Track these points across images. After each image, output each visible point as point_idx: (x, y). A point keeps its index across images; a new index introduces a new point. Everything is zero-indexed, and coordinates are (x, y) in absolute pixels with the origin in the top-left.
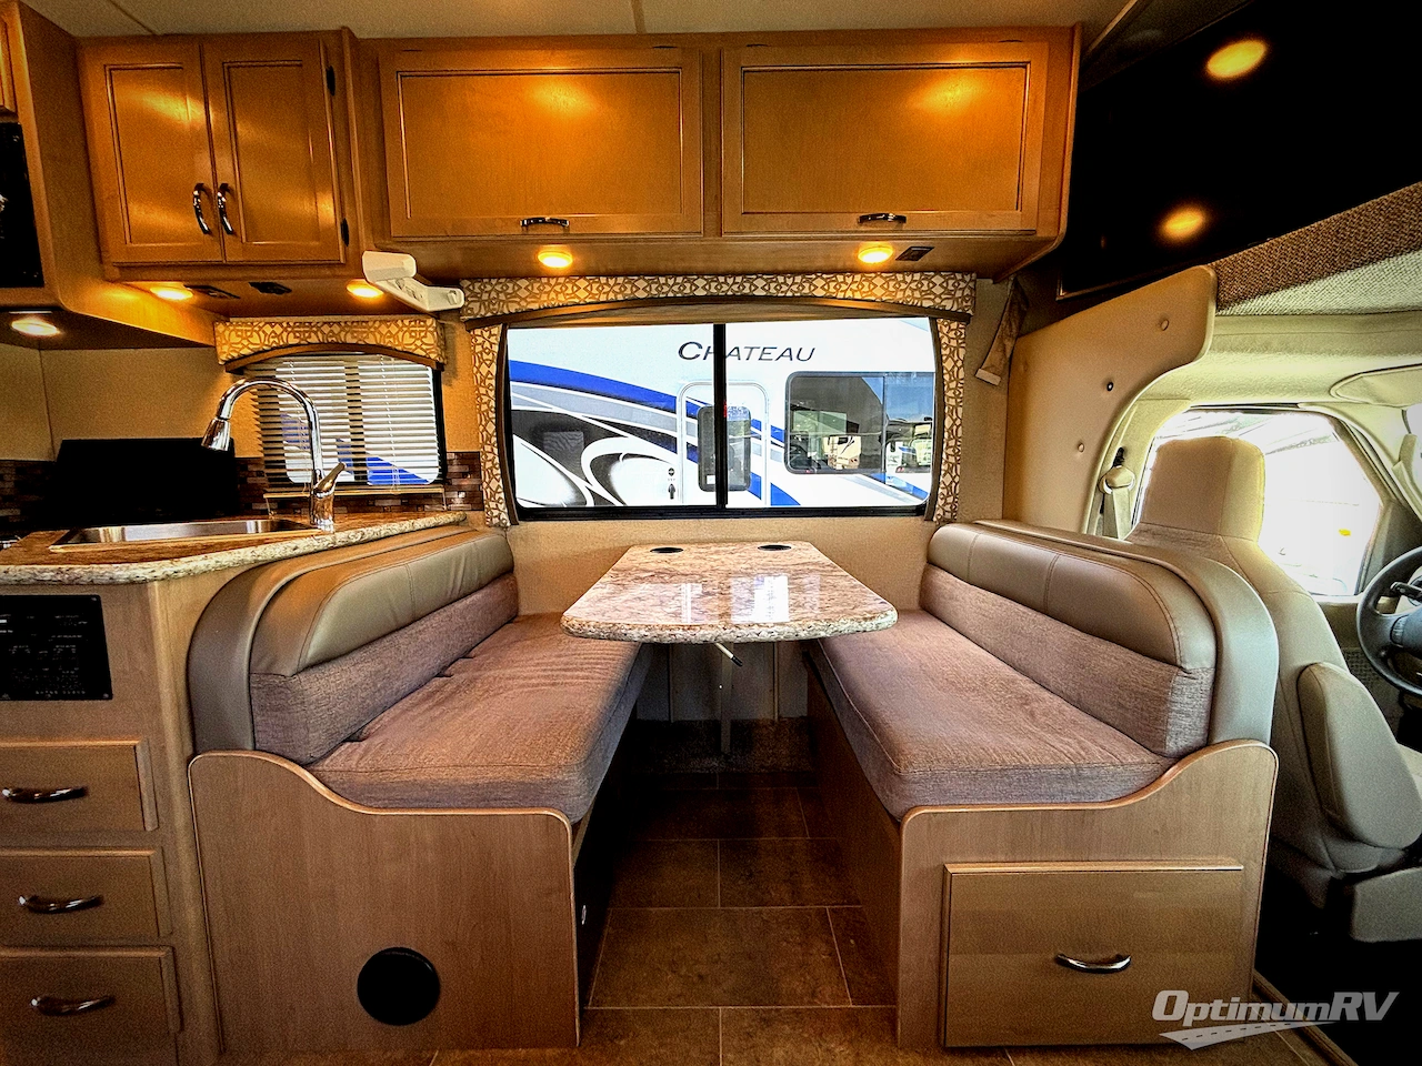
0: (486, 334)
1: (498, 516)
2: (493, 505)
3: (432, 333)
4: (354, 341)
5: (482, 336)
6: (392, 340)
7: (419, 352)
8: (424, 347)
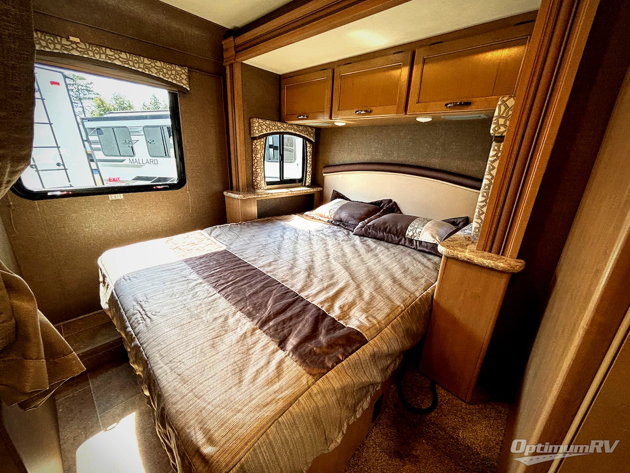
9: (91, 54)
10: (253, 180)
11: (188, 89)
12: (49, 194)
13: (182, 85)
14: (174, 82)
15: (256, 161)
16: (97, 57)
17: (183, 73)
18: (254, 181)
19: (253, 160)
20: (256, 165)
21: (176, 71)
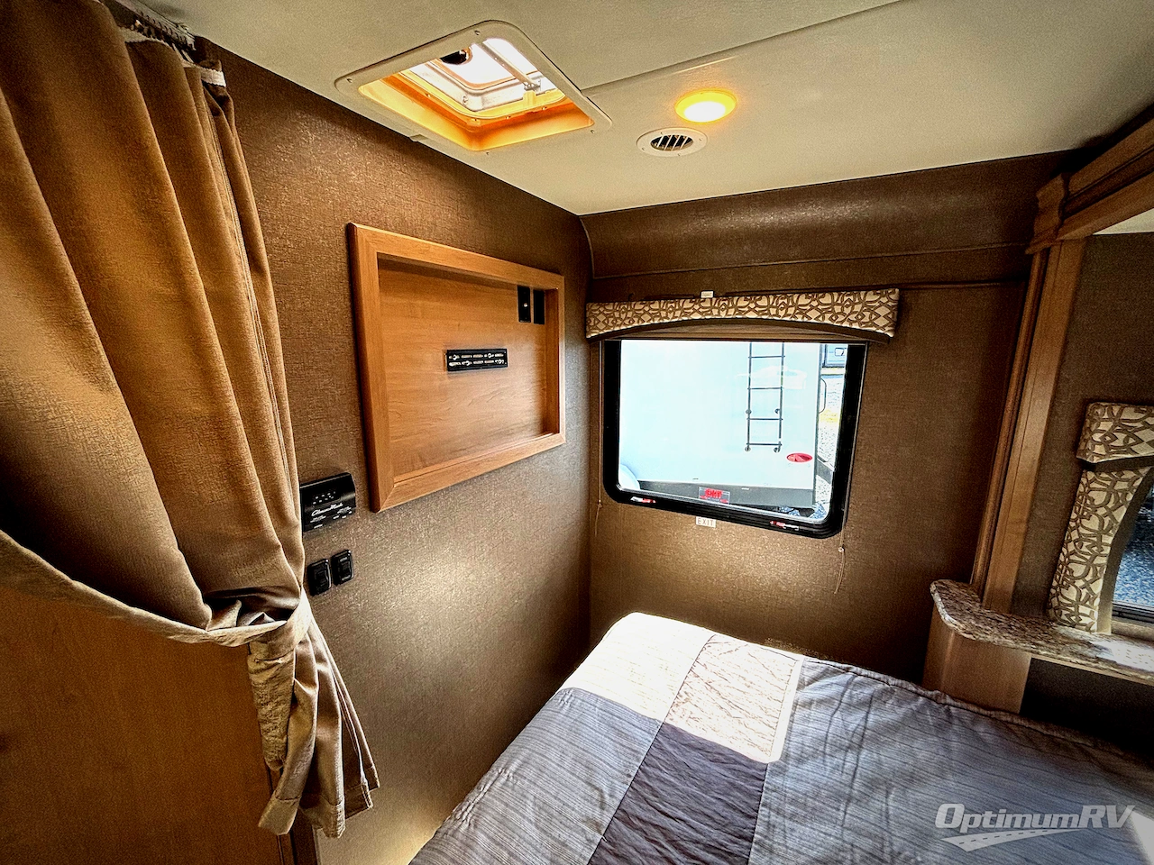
9: (715, 312)
10: (1051, 586)
11: (891, 335)
12: (634, 499)
13: (874, 329)
14: (856, 326)
15: (1075, 535)
16: (723, 315)
17: (882, 304)
18: (1053, 591)
19: (1066, 527)
20: (1071, 547)
21: (865, 304)
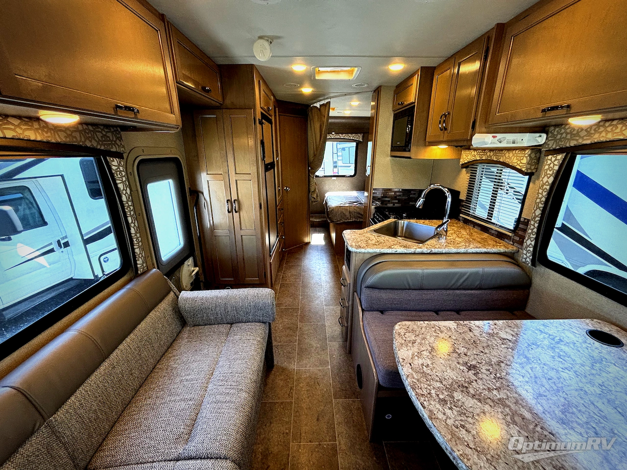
0: (553, 159)
1: (526, 259)
2: (525, 252)
3: (526, 157)
4: (496, 160)
5: (551, 160)
6: (509, 160)
7: (518, 167)
8: (521, 165)
11: (362, 141)
17: (360, 136)
